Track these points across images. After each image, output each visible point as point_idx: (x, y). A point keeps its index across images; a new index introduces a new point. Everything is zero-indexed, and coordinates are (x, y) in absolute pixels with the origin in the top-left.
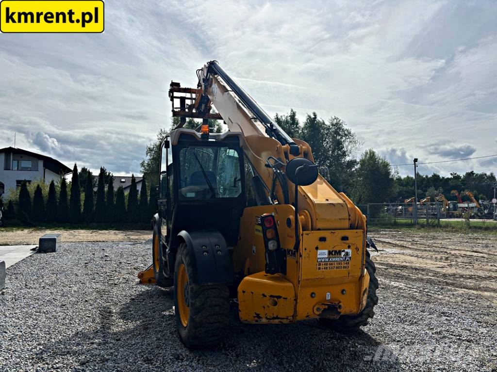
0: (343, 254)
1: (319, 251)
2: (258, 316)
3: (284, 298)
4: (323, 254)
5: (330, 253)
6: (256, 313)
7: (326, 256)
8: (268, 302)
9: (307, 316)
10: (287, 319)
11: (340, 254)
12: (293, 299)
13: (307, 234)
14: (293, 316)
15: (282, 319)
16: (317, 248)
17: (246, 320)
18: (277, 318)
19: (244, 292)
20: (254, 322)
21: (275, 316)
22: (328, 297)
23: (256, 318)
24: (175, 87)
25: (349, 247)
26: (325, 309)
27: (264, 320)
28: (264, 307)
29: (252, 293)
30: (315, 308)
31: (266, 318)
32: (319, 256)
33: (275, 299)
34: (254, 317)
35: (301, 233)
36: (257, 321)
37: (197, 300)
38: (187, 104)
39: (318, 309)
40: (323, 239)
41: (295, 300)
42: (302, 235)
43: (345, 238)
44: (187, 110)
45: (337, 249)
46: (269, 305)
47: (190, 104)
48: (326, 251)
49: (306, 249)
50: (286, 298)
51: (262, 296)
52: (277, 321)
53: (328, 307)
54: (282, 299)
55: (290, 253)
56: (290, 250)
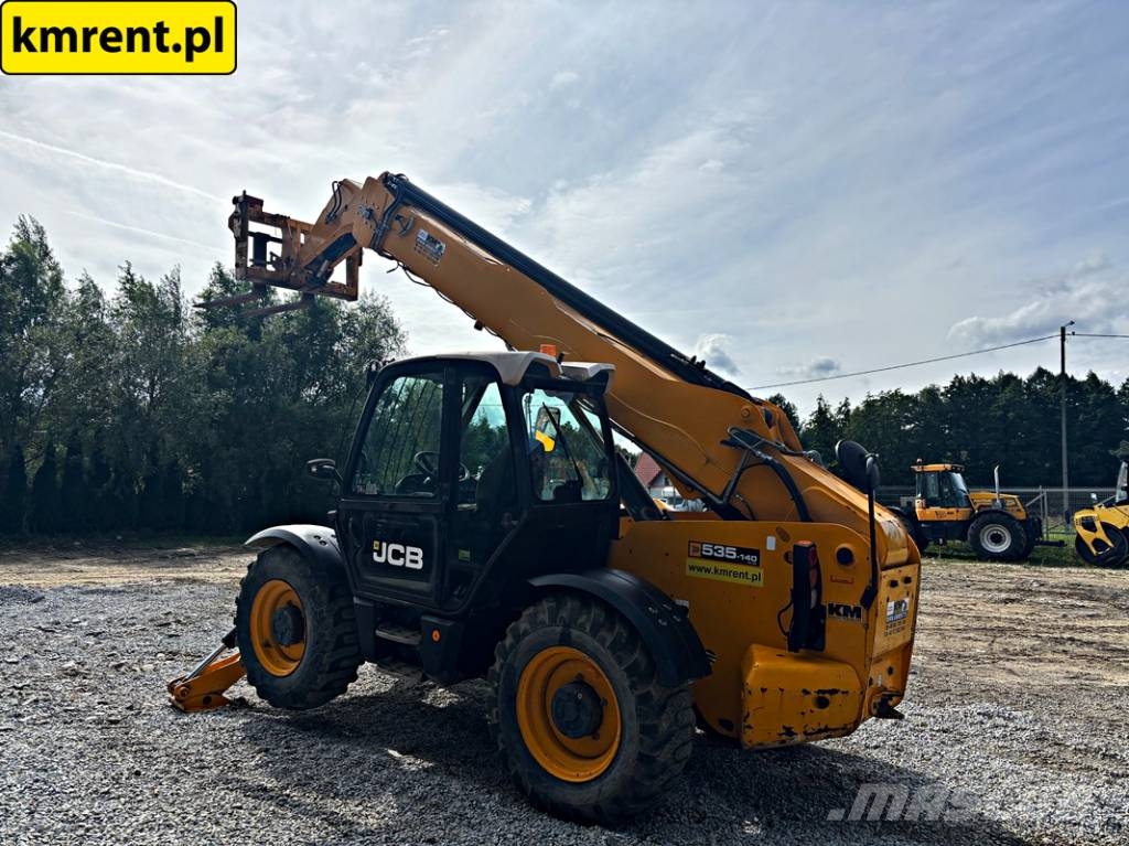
0: (903, 605)
1: (889, 604)
2: (789, 732)
3: (843, 693)
4: (891, 608)
5: (895, 606)
6: (784, 727)
7: (893, 612)
8: (809, 701)
10: (843, 728)
11: (901, 607)
12: (858, 691)
13: (883, 577)
14: (855, 723)
15: (835, 729)
16: (888, 600)
17: (761, 744)
18: (826, 729)
19: (764, 690)
20: (778, 745)
21: (823, 727)
22: (880, 682)
23: (784, 737)
25: (908, 594)
26: (879, 703)
27: (799, 738)
28: (803, 713)
29: (782, 690)
30: (872, 704)
31: (805, 733)
32: (888, 614)
33: (827, 696)
34: (780, 735)
35: (880, 575)
36: (783, 742)
37: (664, 717)
38: (272, 254)
39: (874, 705)
40: (893, 584)
41: (862, 693)
43: (907, 580)
44: (270, 268)
46: (813, 708)
47: (278, 253)
48: (893, 604)
49: (881, 602)
50: (847, 692)
51: (802, 694)
52: (823, 736)
53: (881, 700)
54: (840, 694)
55: (841, 610)
56: (839, 606)
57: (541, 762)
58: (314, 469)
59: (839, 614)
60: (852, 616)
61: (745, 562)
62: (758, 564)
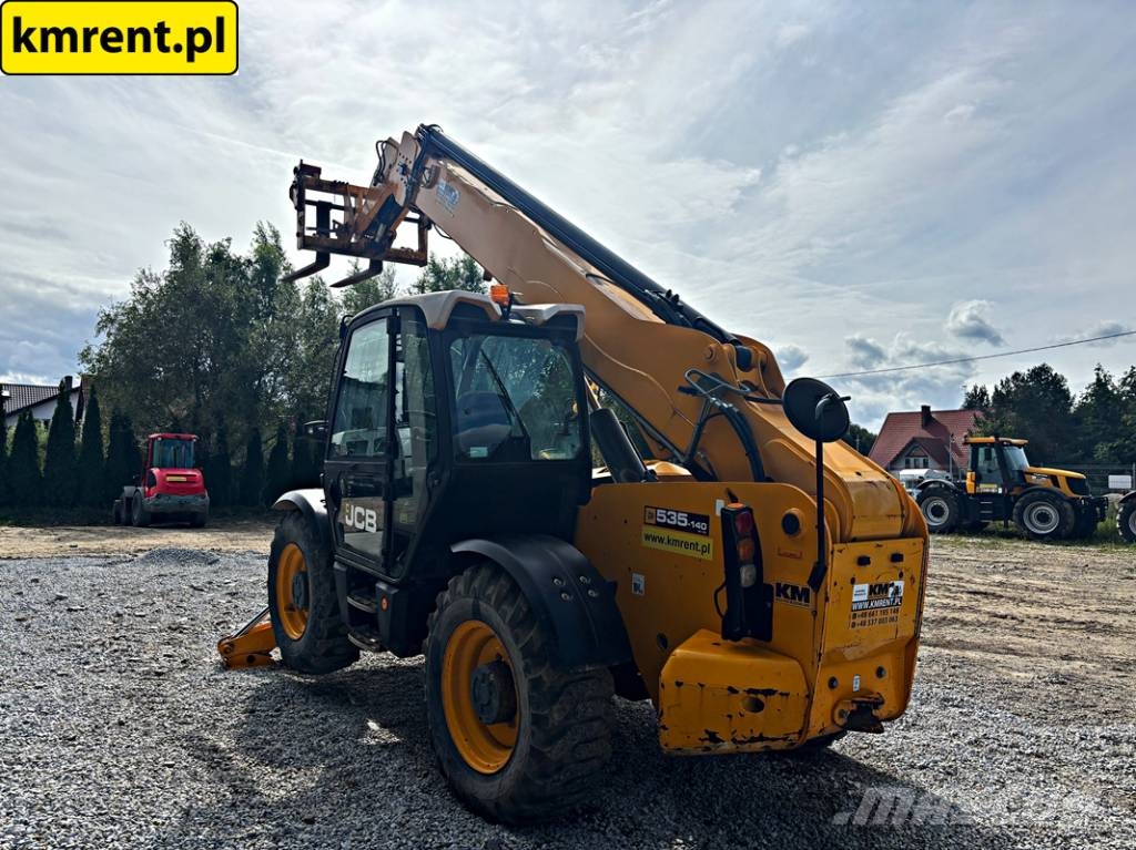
0: (891, 590)
1: (857, 587)
2: (713, 737)
3: (782, 694)
4: (861, 591)
5: (872, 590)
6: (707, 732)
7: (865, 598)
8: (739, 704)
9: (821, 731)
10: (785, 739)
11: (887, 591)
12: (802, 695)
13: (841, 551)
14: (800, 733)
15: (773, 740)
16: (853, 581)
17: (679, 749)
18: (761, 738)
19: (679, 684)
20: (700, 752)
21: (756, 735)
22: (856, 687)
23: (707, 743)
24: (306, 176)
25: (901, 575)
26: (852, 712)
27: (727, 746)
28: (730, 716)
29: (702, 686)
30: (837, 712)
31: (734, 740)
32: (855, 599)
33: (761, 697)
34: (703, 740)
35: (830, 549)
36: (707, 749)
37: (555, 708)
38: (335, 222)
39: (841, 714)
40: (863, 561)
41: (808, 696)
42: (832, 553)
43: (896, 558)
44: (333, 236)
45: (882, 581)
46: (743, 711)
47: (341, 221)
48: (866, 587)
49: (835, 584)
50: (787, 695)
51: (728, 692)
52: (758, 746)
53: (858, 707)
54: (776, 695)
55: (789, 592)
56: (786, 587)
57: (461, 749)
58: (311, 431)
59: (786, 596)
60: (800, 599)
61: (695, 531)
62: (707, 533)
